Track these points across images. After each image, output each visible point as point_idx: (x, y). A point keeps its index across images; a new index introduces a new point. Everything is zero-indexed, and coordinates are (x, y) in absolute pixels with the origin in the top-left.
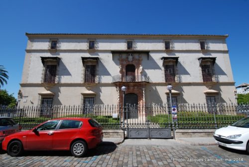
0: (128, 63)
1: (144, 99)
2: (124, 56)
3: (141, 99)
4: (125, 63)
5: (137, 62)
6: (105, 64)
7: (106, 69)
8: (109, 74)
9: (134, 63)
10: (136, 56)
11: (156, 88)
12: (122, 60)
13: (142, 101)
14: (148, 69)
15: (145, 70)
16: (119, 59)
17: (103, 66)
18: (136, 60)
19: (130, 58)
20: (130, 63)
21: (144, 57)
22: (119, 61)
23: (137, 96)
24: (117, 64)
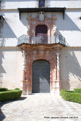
0: (39, 23)
1: (58, 67)
2: (34, 15)
3: (54, 68)
4: (35, 23)
5: (49, 21)
6: (10, 25)
7: (12, 30)
8: (14, 36)
9: (46, 23)
10: (49, 15)
11: (74, 53)
12: (32, 20)
13: (55, 70)
14: (63, 30)
15: (60, 31)
16: (27, 19)
17: (9, 28)
18: (49, 19)
19: (42, 16)
20: (42, 23)
21: (58, 16)
22: (27, 21)
23: (50, 63)
24: (24, 24)
